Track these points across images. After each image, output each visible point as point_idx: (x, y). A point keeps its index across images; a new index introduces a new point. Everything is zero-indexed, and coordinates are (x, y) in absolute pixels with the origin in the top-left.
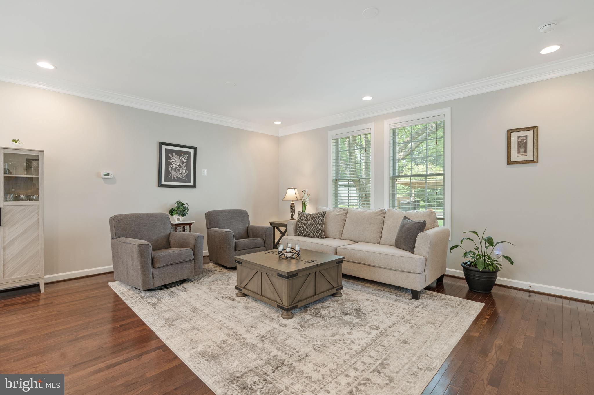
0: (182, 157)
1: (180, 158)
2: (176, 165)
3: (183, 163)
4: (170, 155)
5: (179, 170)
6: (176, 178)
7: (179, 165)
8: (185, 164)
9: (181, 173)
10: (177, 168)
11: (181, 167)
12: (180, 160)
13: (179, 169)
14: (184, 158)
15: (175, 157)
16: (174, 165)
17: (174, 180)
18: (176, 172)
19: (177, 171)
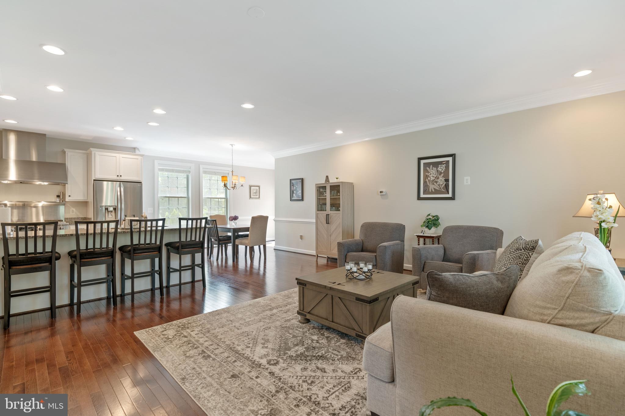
0: (440, 167)
1: (437, 169)
2: (433, 177)
3: (441, 173)
4: (428, 168)
5: (436, 182)
6: (433, 191)
7: (437, 176)
8: (443, 175)
9: (439, 185)
10: (434, 179)
11: (438, 178)
12: (437, 171)
13: (436, 180)
14: (441, 168)
15: (432, 169)
16: (432, 178)
17: (432, 193)
18: (433, 184)
19: (435, 183)
